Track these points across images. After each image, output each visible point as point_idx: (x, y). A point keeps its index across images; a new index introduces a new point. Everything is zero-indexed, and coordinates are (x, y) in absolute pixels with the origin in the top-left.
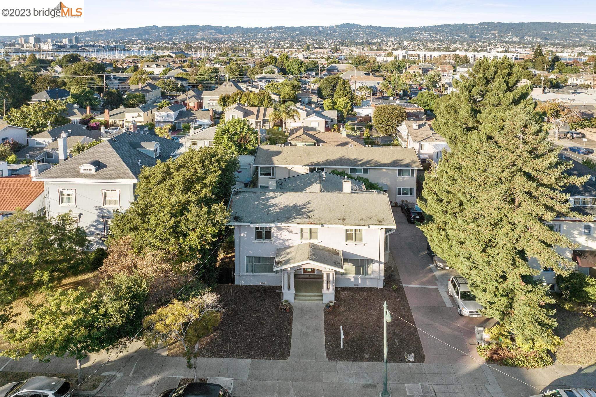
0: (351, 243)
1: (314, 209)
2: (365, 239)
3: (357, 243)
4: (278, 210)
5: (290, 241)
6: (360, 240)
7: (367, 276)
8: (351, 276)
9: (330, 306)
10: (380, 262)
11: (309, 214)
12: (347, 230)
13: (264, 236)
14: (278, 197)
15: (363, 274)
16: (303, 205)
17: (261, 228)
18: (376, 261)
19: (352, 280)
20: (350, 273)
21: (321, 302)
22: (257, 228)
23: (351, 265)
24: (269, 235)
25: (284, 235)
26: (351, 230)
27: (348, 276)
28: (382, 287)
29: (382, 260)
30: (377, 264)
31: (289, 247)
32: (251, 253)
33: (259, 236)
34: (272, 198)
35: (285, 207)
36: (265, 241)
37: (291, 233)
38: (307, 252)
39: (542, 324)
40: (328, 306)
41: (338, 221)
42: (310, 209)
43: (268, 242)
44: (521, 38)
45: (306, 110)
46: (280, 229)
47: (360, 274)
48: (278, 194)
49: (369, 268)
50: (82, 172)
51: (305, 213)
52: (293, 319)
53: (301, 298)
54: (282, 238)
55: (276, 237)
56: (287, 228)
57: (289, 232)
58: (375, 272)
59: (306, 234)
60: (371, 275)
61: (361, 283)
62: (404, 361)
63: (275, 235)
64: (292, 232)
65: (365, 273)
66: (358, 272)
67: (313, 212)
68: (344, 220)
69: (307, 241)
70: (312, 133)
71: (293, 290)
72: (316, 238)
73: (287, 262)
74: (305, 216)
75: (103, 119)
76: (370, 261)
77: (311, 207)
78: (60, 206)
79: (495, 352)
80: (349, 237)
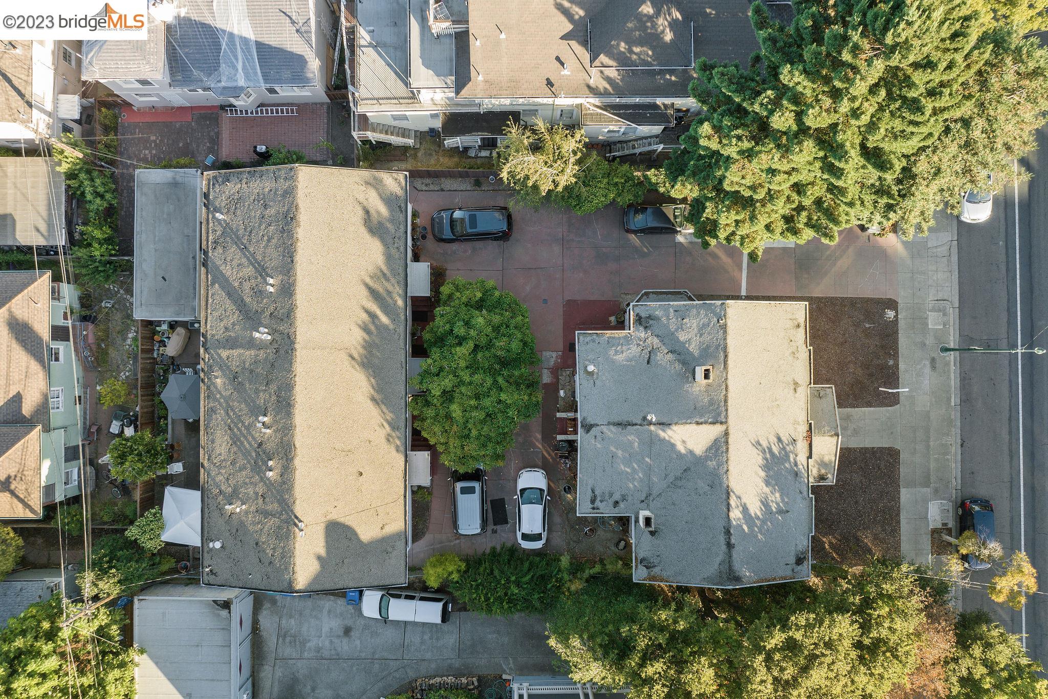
1: (773, 433)
11: (785, 440)
14: (744, 499)
16: (764, 453)
42: (774, 439)
48: (734, 501)
51: (783, 448)
62: (896, 320)
67: (781, 435)
74: (790, 447)
77: (768, 439)
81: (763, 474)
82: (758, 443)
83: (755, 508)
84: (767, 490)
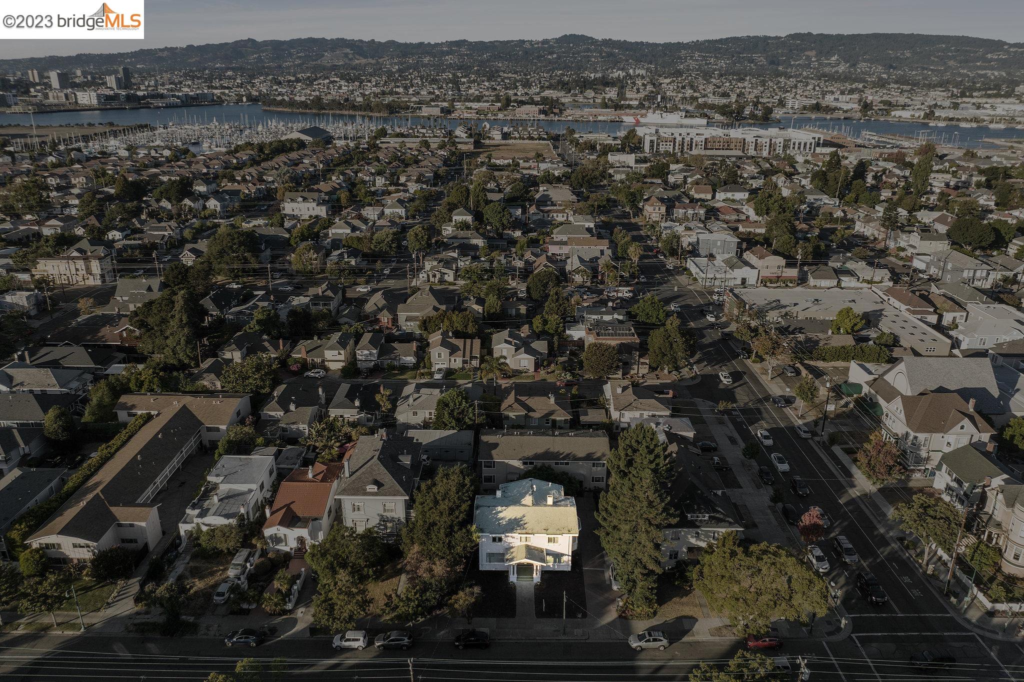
0: (551, 544)
2: (560, 542)
3: (555, 544)
4: (505, 522)
5: (514, 544)
6: (557, 543)
7: (561, 564)
8: (551, 564)
12: (549, 537)
13: (497, 539)
14: (504, 511)
15: (558, 562)
16: (520, 518)
17: (495, 537)
18: (566, 554)
19: (552, 566)
20: (550, 562)
21: (532, 581)
22: (493, 537)
23: (552, 557)
24: (500, 540)
25: (510, 540)
26: (552, 537)
27: (549, 564)
28: (569, 570)
29: (570, 554)
30: (567, 556)
31: (512, 547)
32: (489, 551)
33: (494, 539)
35: (509, 519)
36: (498, 544)
38: (523, 552)
39: (647, 598)
40: (536, 585)
41: (543, 531)
42: (525, 521)
43: (501, 545)
44: (850, 66)
46: (507, 536)
48: (504, 508)
49: (562, 559)
50: (369, 491)
51: (520, 525)
52: (517, 594)
53: (521, 580)
54: (508, 542)
55: (505, 541)
56: (511, 536)
57: (512, 538)
58: (566, 561)
59: (524, 539)
60: (563, 563)
61: (556, 568)
62: (576, 617)
64: (514, 539)
65: (560, 562)
66: (555, 562)
67: (526, 524)
68: (547, 531)
69: (524, 544)
71: (516, 575)
72: (530, 542)
73: (512, 560)
74: (521, 527)
76: (563, 555)
77: (526, 519)
78: (353, 513)
79: (624, 612)
80: (550, 540)
81: (513, 517)
82: (524, 516)
84: (507, 519)
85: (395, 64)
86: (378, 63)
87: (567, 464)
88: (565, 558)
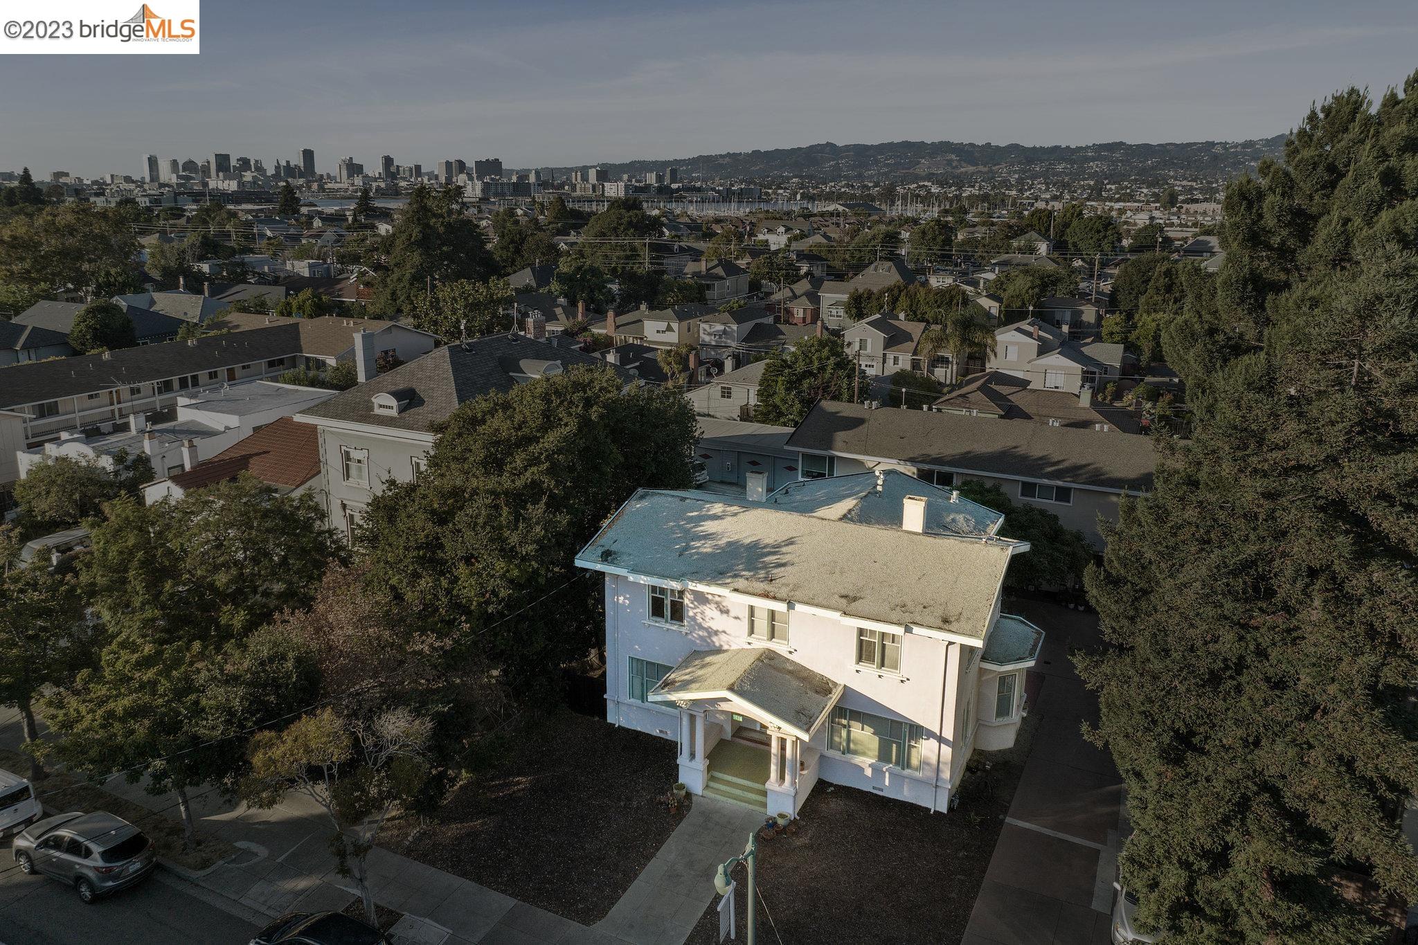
0: (869, 670)
1: (796, 560)
2: (906, 667)
3: (883, 672)
4: (709, 550)
5: (723, 637)
6: (895, 666)
7: (907, 772)
8: (866, 762)
9: (775, 823)
10: (941, 740)
11: (775, 571)
12: (861, 632)
13: (668, 611)
14: (729, 519)
15: (897, 763)
16: (774, 547)
17: (663, 591)
18: (930, 734)
19: (869, 772)
20: (864, 754)
21: (762, 810)
22: (654, 589)
23: (868, 731)
24: (678, 613)
25: (711, 618)
26: (873, 633)
27: (858, 760)
28: (945, 811)
29: (949, 734)
30: (933, 743)
31: (719, 651)
32: (637, 652)
33: (657, 607)
34: (715, 517)
35: (729, 544)
36: (668, 626)
37: (725, 616)
38: (741, 670)
40: (772, 824)
41: (836, 600)
42: (785, 559)
43: (674, 628)
45: (1040, 338)
46: (701, 598)
47: (889, 761)
48: (735, 509)
49: (914, 751)
50: (377, 411)
51: (765, 566)
52: (673, 834)
53: (722, 787)
54: (705, 625)
55: (694, 619)
56: (717, 599)
57: (722, 612)
58: (928, 764)
59: (762, 623)
60: (918, 769)
61: (888, 787)
63: (691, 614)
64: (727, 612)
65: (903, 761)
66: (884, 756)
67: (789, 568)
68: (855, 599)
69: (761, 643)
70: (1004, 390)
71: (700, 763)
72: (785, 638)
73: (686, 685)
74: (762, 574)
75: (603, 331)
76: (917, 731)
77: (790, 553)
78: (345, 483)
80: (864, 651)
81: (747, 541)
82: (792, 543)
83: (709, 526)
84: (723, 542)
85: (1015, 172)
86: (991, 171)
87: (1063, 494)
88: (926, 749)
